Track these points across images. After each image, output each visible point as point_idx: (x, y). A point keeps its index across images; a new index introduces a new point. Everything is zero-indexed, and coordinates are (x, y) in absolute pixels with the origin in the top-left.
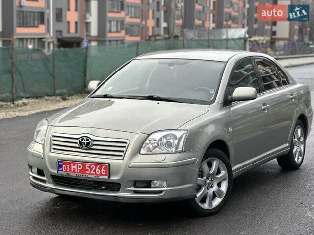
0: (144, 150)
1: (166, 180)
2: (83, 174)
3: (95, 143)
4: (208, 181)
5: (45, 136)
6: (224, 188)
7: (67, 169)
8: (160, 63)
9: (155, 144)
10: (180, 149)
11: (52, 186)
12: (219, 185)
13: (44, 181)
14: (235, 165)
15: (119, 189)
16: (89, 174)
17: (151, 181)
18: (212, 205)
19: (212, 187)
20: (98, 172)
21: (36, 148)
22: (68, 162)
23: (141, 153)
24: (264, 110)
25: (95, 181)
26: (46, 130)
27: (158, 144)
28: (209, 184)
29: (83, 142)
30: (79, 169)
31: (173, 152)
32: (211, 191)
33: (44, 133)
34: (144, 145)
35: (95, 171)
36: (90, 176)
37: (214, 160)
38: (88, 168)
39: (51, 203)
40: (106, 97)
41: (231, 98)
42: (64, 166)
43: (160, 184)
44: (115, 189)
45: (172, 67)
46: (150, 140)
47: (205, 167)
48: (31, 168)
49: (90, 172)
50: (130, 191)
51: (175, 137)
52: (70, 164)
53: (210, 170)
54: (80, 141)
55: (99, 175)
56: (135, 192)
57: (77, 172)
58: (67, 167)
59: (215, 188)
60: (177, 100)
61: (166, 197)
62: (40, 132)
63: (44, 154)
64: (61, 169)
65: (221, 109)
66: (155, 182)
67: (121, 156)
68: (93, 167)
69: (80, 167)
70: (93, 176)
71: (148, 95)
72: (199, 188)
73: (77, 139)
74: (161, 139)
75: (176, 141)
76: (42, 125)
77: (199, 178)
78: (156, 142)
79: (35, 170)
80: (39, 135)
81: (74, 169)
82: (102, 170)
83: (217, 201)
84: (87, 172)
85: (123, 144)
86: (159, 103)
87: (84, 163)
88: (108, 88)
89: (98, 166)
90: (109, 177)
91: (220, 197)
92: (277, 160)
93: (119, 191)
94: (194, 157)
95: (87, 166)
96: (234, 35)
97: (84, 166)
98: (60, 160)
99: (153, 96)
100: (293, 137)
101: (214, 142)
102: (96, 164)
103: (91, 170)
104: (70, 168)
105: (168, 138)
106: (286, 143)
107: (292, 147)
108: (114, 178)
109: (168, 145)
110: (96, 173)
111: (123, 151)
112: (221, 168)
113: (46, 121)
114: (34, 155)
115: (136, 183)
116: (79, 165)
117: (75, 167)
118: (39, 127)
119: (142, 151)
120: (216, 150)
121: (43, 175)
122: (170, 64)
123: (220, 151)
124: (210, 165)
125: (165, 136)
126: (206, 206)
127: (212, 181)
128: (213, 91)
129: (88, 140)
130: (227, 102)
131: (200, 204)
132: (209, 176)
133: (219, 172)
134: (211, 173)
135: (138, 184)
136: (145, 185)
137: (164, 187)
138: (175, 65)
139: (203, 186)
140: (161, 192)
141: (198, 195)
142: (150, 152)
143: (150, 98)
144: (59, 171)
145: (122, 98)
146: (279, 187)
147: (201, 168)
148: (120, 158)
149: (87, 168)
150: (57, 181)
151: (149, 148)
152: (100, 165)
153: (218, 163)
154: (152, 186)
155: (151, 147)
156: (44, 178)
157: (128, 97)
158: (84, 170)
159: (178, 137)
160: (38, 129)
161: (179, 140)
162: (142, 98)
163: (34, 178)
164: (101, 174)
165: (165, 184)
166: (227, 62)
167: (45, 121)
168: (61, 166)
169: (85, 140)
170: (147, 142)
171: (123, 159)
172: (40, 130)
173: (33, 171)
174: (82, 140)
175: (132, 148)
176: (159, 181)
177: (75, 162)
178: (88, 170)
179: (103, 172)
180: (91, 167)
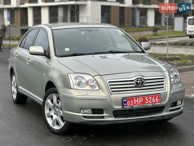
2: (144, 105)
3: (146, 81)
7: (131, 103)
11: (113, 119)
13: (103, 117)
16: (147, 104)
22: (131, 98)
30: (140, 101)
35: (152, 101)
36: (149, 105)
42: (129, 101)
52: (133, 99)
55: (155, 102)
57: (139, 104)
58: (130, 102)
64: (126, 104)
66: (178, 102)
67: (163, 87)
68: (150, 98)
69: (141, 100)
70: (151, 105)
73: (133, 81)
81: (136, 102)
82: (156, 99)
84: (146, 102)
87: (144, 97)
89: (154, 97)
90: (161, 103)
95: (146, 98)
97: (144, 99)
103: (149, 100)
104: (133, 102)
110: (152, 102)
116: (140, 99)
117: (138, 101)
121: (102, 113)
144: (124, 106)
149: (146, 100)
154: (177, 104)
158: (144, 101)
164: (156, 102)
168: (126, 102)
171: (166, 89)
177: (137, 97)
178: (147, 101)
179: (157, 100)
180: (149, 98)
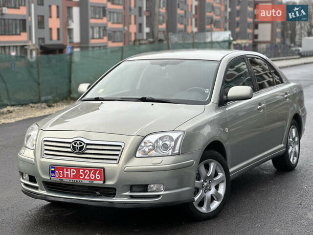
0: (139, 153)
1: (163, 184)
2: (77, 180)
3: (88, 147)
4: (205, 184)
5: (36, 141)
6: (222, 190)
7: (60, 174)
8: (152, 64)
9: (151, 147)
10: (176, 151)
11: (45, 192)
12: (217, 187)
13: (36, 188)
14: (232, 166)
15: (115, 194)
16: (83, 179)
17: (148, 185)
18: (210, 208)
19: (210, 190)
20: (92, 177)
21: (27, 154)
22: (61, 168)
23: (137, 156)
24: (259, 109)
25: (89, 187)
26: (37, 135)
27: (153, 146)
28: (207, 187)
29: (76, 146)
30: (72, 174)
31: (170, 154)
32: (209, 194)
33: (35, 138)
34: (139, 148)
35: (89, 176)
36: (84, 181)
37: (211, 162)
38: (82, 174)
39: (44, 210)
40: (97, 99)
41: (227, 98)
42: (57, 171)
43: (157, 188)
44: (111, 194)
45: (164, 68)
46: (145, 143)
47: (203, 169)
48: (22, 174)
49: (84, 177)
50: (126, 196)
51: (171, 139)
52: (63, 170)
53: (207, 172)
54: (73, 145)
55: (93, 180)
56: (132, 197)
57: (71, 178)
58: (60, 173)
59: (213, 191)
60: (171, 101)
61: (163, 201)
62: (30, 137)
63: (35, 159)
64: (54, 175)
65: (216, 109)
66: (152, 186)
67: (116, 159)
68: (87, 172)
69: (73, 172)
70: (87, 182)
71: (140, 97)
72: (197, 191)
73: (70, 143)
74: (157, 141)
75: (173, 143)
76: (32, 129)
77: (196, 181)
78: (151, 144)
79: (26, 177)
80: (29, 140)
81: (67, 174)
82: (97, 175)
83: (215, 205)
84: (81, 177)
85: (118, 148)
86: (153, 105)
87: (78, 168)
88: (99, 90)
89: (93, 171)
90: (104, 182)
91: (218, 200)
92: (272, 161)
93: (114, 196)
94: (192, 159)
95: (81, 171)
96: (219, 38)
97: (78, 171)
98: (52, 166)
99: (146, 98)
100: (288, 137)
101: (211, 143)
102: (90, 168)
103: (85, 175)
104: (63, 173)
105: (164, 140)
106: (281, 144)
107: (287, 148)
108: (110, 183)
109: (164, 147)
110: (90, 178)
111: (117, 155)
112: (218, 170)
113: (37, 125)
114: (25, 161)
115: (132, 188)
116: (72, 170)
117: (69, 173)
118: (29, 132)
119: (138, 155)
120: (213, 151)
121: (35, 182)
122: (162, 65)
123: (217, 153)
124: (207, 167)
125: (161, 138)
126: (204, 209)
127: (210, 183)
128: (207, 91)
129: (81, 144)
130: (223, 102)
131: (198, 208)
132: (206, 178)
133: (216, 175)
134: (208, 176)
135: (134, 189)
136: (142, 189)
137: (161, 191)
138: (168, 65)
139: (201, 189)
140: (158, 196)
141: (196, 199)
142: (146, 155)
143: (144, 100)
144: (52, 177)
145: (114, 100)
146: (276, 188)
147: (198, 170)
148: (115, 162)
150: (50, 187)
151: (144, 151)
152: (95, 170)
153: (216, 165)
154: (149, 190)
155: (147, 150)
156: (36, 185)
157: (120, 99)
158: (77, 176)
159: (174, 139)
160: (28, 134)
161: (176, 141)
162: (135, 100)
163: (25, 184)
164: (95, 179)
165: (162, 187)
166: (221, 61)
167: (35, 126)
168: (53, 172)
169: (78, 145)
170: (143, 144)
171: (118, 163)
172: (30, 135)
173: (24, 178)
174: (75, 144)
175: (127, 151)
176: (155, 185)
177: (68, 167)
178: (82, 175)
179: (98, 177)
180: (85, 172)
